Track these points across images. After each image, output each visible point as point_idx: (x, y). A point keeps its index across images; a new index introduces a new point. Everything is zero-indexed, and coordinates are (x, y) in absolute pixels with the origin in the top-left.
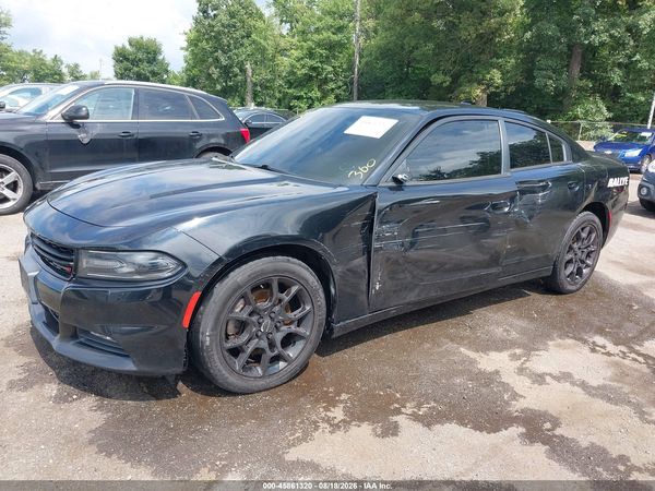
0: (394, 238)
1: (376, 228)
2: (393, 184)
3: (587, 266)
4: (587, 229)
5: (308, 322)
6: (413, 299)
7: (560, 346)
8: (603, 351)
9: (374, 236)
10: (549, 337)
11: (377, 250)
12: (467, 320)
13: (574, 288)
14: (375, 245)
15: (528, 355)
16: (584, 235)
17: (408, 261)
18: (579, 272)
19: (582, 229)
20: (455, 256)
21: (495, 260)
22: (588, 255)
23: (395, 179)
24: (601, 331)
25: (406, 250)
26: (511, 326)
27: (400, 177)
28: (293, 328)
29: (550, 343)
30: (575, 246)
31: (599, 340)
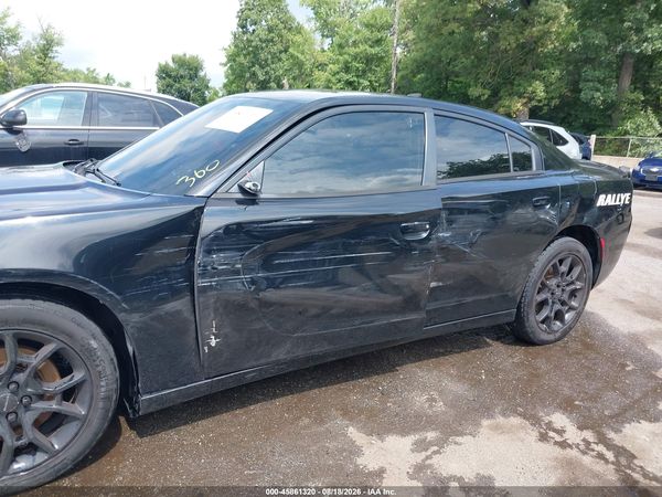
0: (237, 272)
1: (199, 258)
2: (240, 196)
3: (571, 308)
4: (568, 262)
5: (84, 394)
6: (282, 357)
7: (496, 428)
8: (558, 438)
9: (197, 270)
10: (487, 411)
11: (204, 290)
12: (384, 382)
13: (551, 337)
14: (200, 283)
15: (441, 443)
16: (564, 268)
17: (265, 304)
18: (559, 316)
19: (561, 262)
20: (344, 296)
21: (411, 302)
22: (573, 294)
23: (242, 190)
24: (567, 406)
25: (258, 290)
26: (441, 393)
27: (248, 185)
28: (54, 406)
29: (485, 422)
30: (553, 282)
31: (559, 419)
